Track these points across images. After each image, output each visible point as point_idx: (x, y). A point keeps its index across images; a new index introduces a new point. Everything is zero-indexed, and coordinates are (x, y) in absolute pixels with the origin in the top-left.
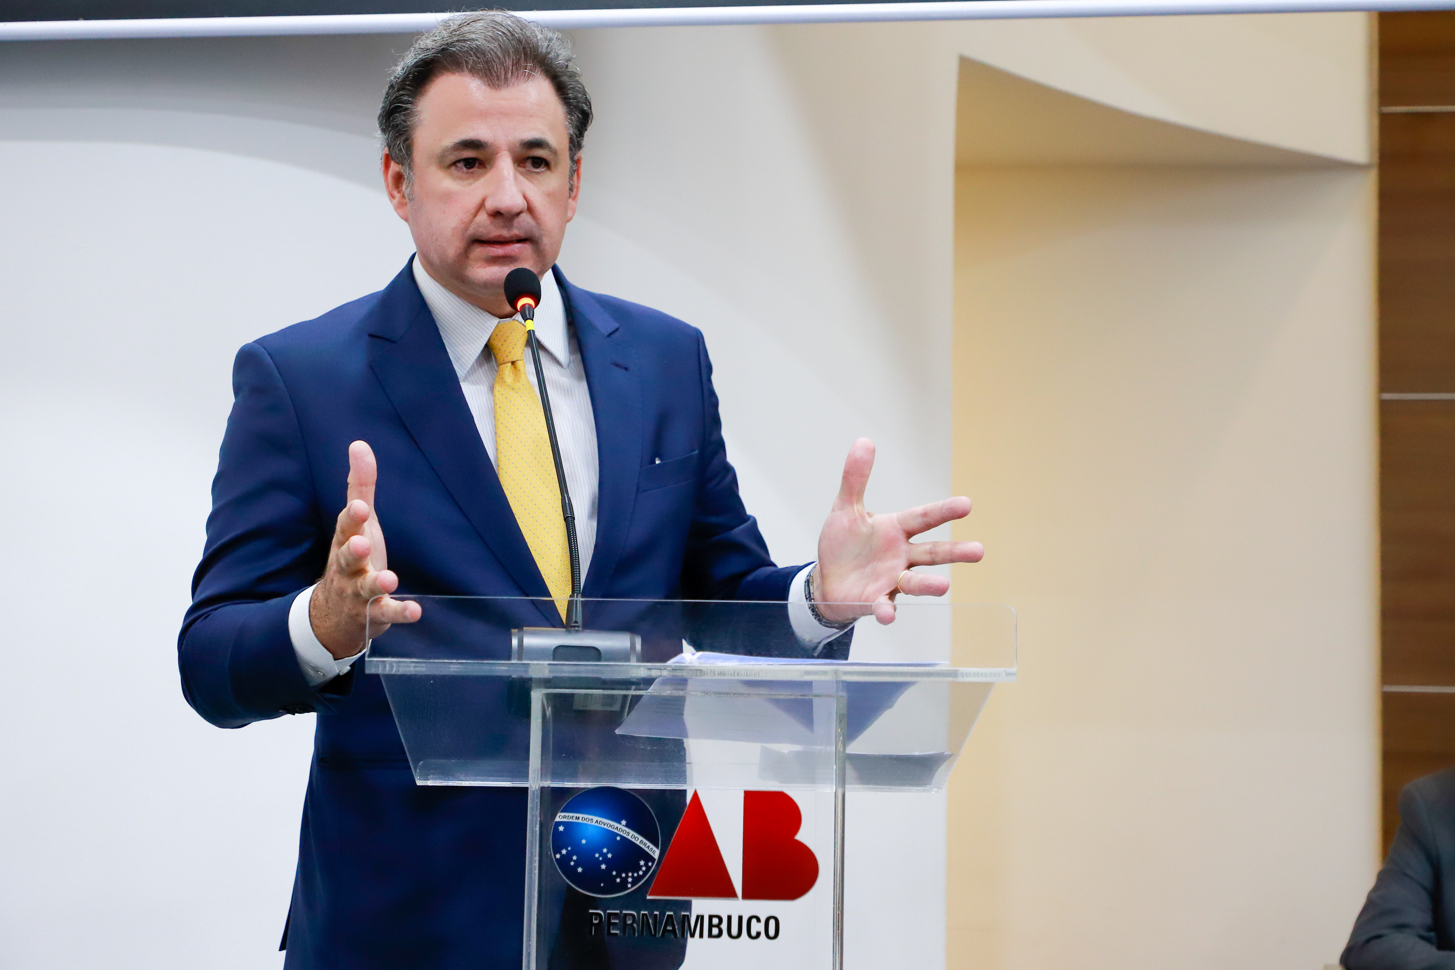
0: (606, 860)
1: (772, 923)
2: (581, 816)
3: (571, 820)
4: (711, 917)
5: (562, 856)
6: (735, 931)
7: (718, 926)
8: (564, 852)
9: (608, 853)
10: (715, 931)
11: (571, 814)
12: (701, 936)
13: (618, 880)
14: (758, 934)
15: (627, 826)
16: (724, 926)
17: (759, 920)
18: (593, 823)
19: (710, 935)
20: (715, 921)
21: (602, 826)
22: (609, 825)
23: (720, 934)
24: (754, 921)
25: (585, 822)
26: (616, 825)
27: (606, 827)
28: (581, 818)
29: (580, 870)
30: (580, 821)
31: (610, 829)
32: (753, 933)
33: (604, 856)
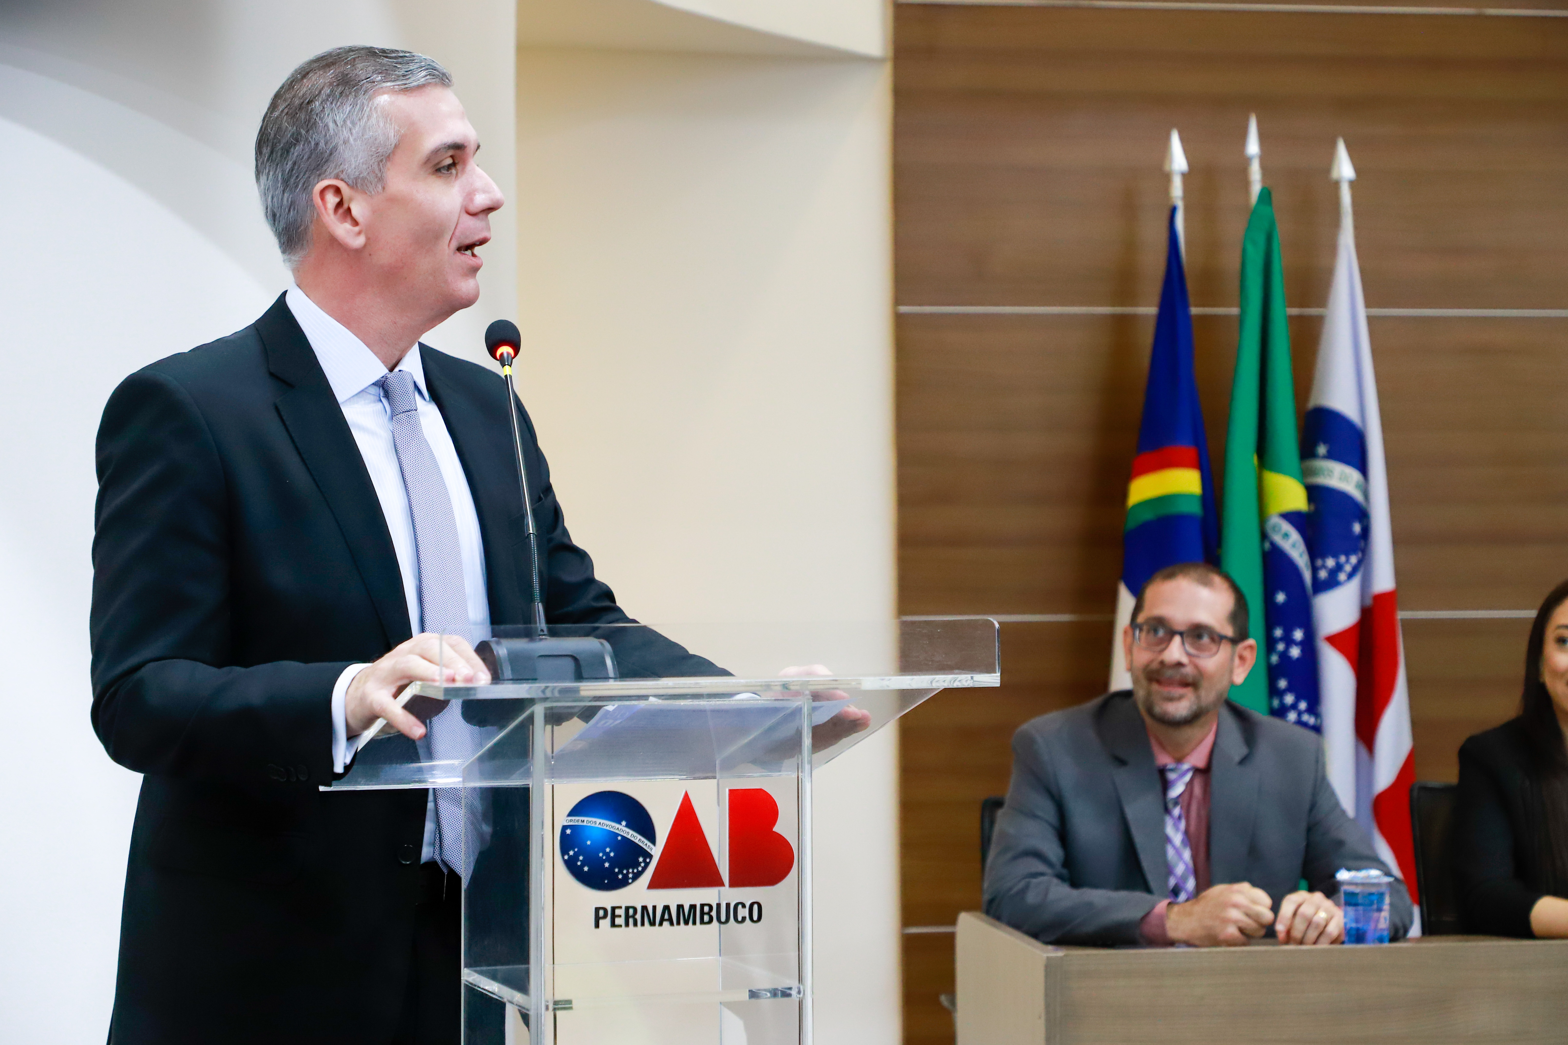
0: (609, 859)
1: (756, 907)
2: (585, 819)
3: (577, 824)
4: (702, 906)
5: (570, 857)
6: (723, 919)
7: (709, 913)
8: (571, 853)
9: (610, 851)
10: (706, 918)
11: (577, 818)
12: (694, 923)
13: (620, 877)
14: (744, 919)
15: (627, 826)
16: (714, 913)
17: (744, 906)
18: (597, 825)
19: (702, 922)
20: (706, 909)
21: (605, 827)
22: (611, 826)
23: (711, 921)
24: (740, 906)
25: (589, 824)
26: (617, 826)
27: (608, 828)
28: (585, 821)
29: (586, 869)
30: (585, 824)
31: (612, 830)
32: (740, 919)
33: (608, 854)
